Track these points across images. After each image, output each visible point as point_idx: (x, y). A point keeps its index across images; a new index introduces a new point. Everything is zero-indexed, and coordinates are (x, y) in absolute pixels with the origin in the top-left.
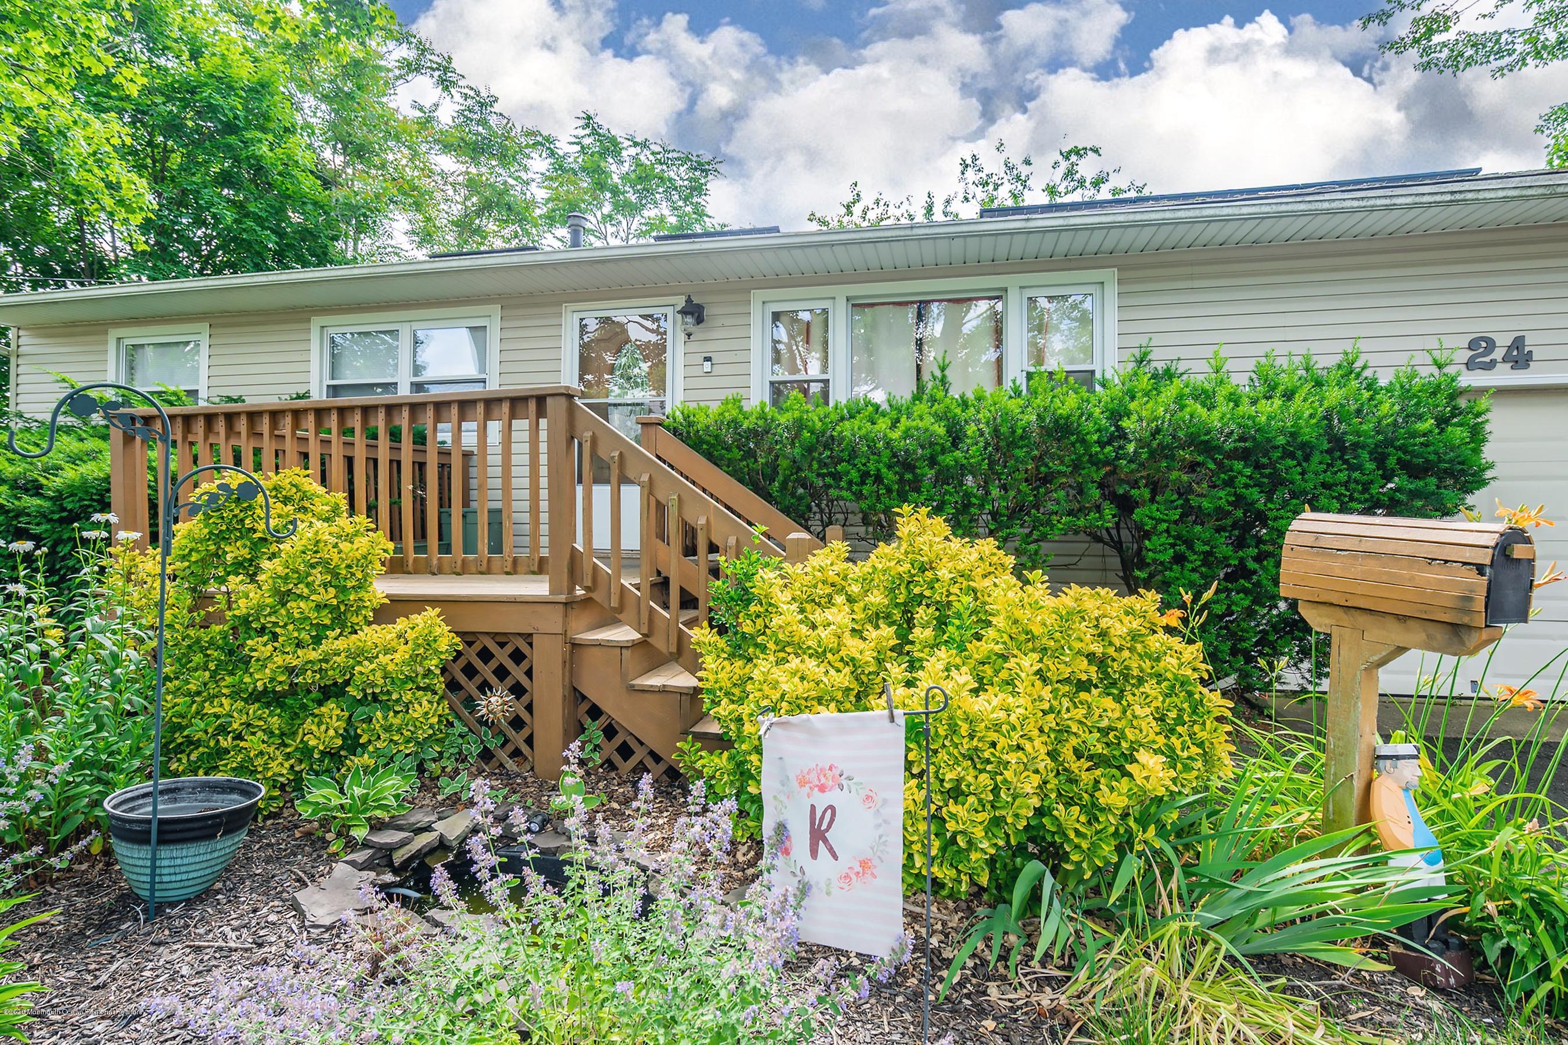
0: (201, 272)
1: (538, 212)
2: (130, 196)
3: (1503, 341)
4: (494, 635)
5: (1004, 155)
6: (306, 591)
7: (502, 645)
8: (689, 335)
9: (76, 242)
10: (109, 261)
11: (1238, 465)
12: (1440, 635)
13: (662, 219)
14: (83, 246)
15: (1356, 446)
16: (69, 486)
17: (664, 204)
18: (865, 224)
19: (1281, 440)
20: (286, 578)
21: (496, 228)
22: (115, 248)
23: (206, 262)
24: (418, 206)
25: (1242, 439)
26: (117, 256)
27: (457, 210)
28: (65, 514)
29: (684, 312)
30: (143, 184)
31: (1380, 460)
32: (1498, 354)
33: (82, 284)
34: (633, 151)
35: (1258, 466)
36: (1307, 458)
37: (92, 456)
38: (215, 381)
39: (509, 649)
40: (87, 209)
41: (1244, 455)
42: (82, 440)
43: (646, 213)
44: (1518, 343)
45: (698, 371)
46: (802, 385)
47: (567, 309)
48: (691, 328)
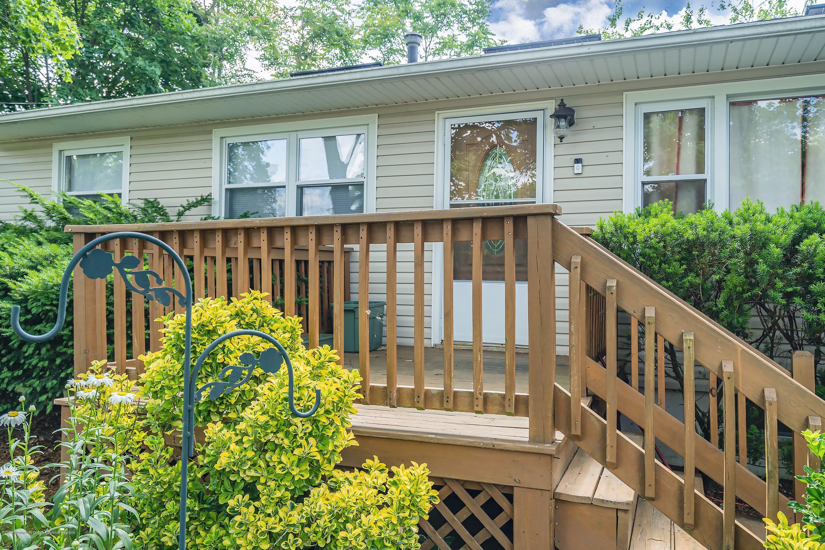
0: (108, 97)
1: (356, 37)
2: (64, 37)
4: (463, 483)
6: (286, 442)
7: (474, 494)
8: (561, 138)
9: (22, 75)
10: (44, 88)
13: (453, 38)
14: (28, 78)
16: (34, 292)
17: (456, 26)
18: (629, 35)
20: (265, 427)
21: (322, 52)
22: (48, 78)
23: (113, 87)
24: (267, 36)
26: (50, 84)
27: (295, 38)
28: (29, 317)
29: (557, 116)
30: (73, 24)
33: (26, 107)
37: (50, 260)
38: (134, 186)
39: (482, 499)
40: (33, 48)
42: (40, 244)
43: (440, 34)
45: (568, 172)
46: (679, 185)
47: (439, 116)
48: (562, 132)
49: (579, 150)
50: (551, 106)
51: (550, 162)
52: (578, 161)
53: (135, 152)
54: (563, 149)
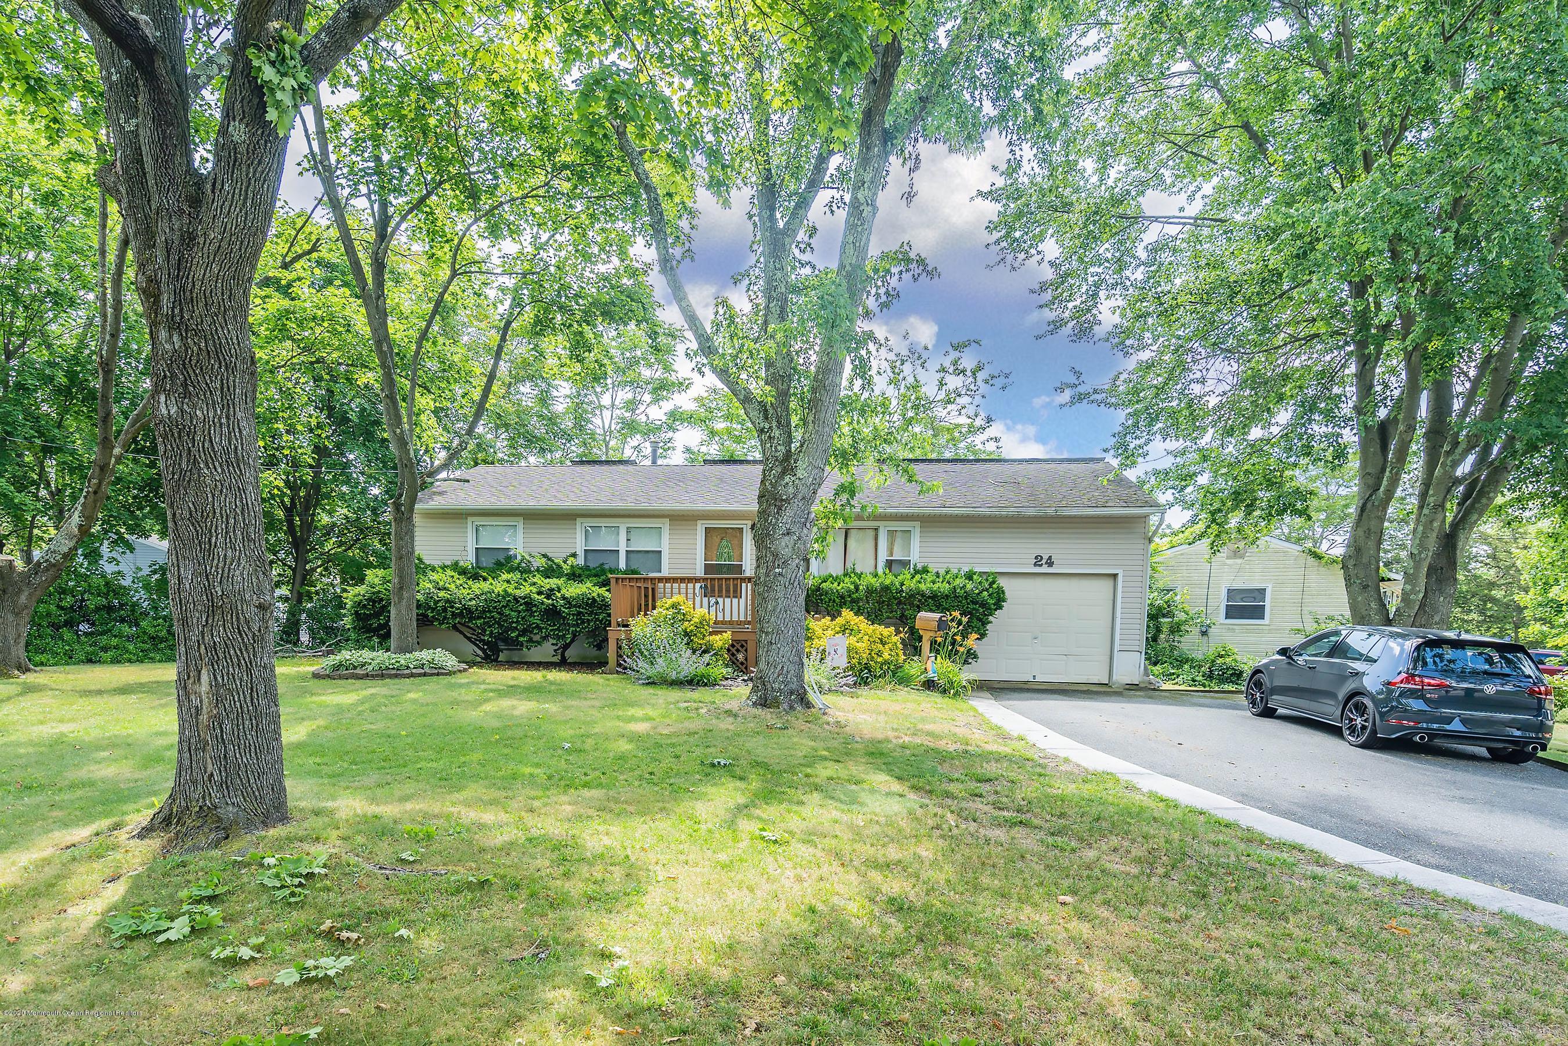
3: (1045, 557)
32: (1044, 561)
38: (526, 544)
44: (1050, 558)
47: (699, 522)
50: (750, 523)
51: (748, 547)
53: (525, 526)
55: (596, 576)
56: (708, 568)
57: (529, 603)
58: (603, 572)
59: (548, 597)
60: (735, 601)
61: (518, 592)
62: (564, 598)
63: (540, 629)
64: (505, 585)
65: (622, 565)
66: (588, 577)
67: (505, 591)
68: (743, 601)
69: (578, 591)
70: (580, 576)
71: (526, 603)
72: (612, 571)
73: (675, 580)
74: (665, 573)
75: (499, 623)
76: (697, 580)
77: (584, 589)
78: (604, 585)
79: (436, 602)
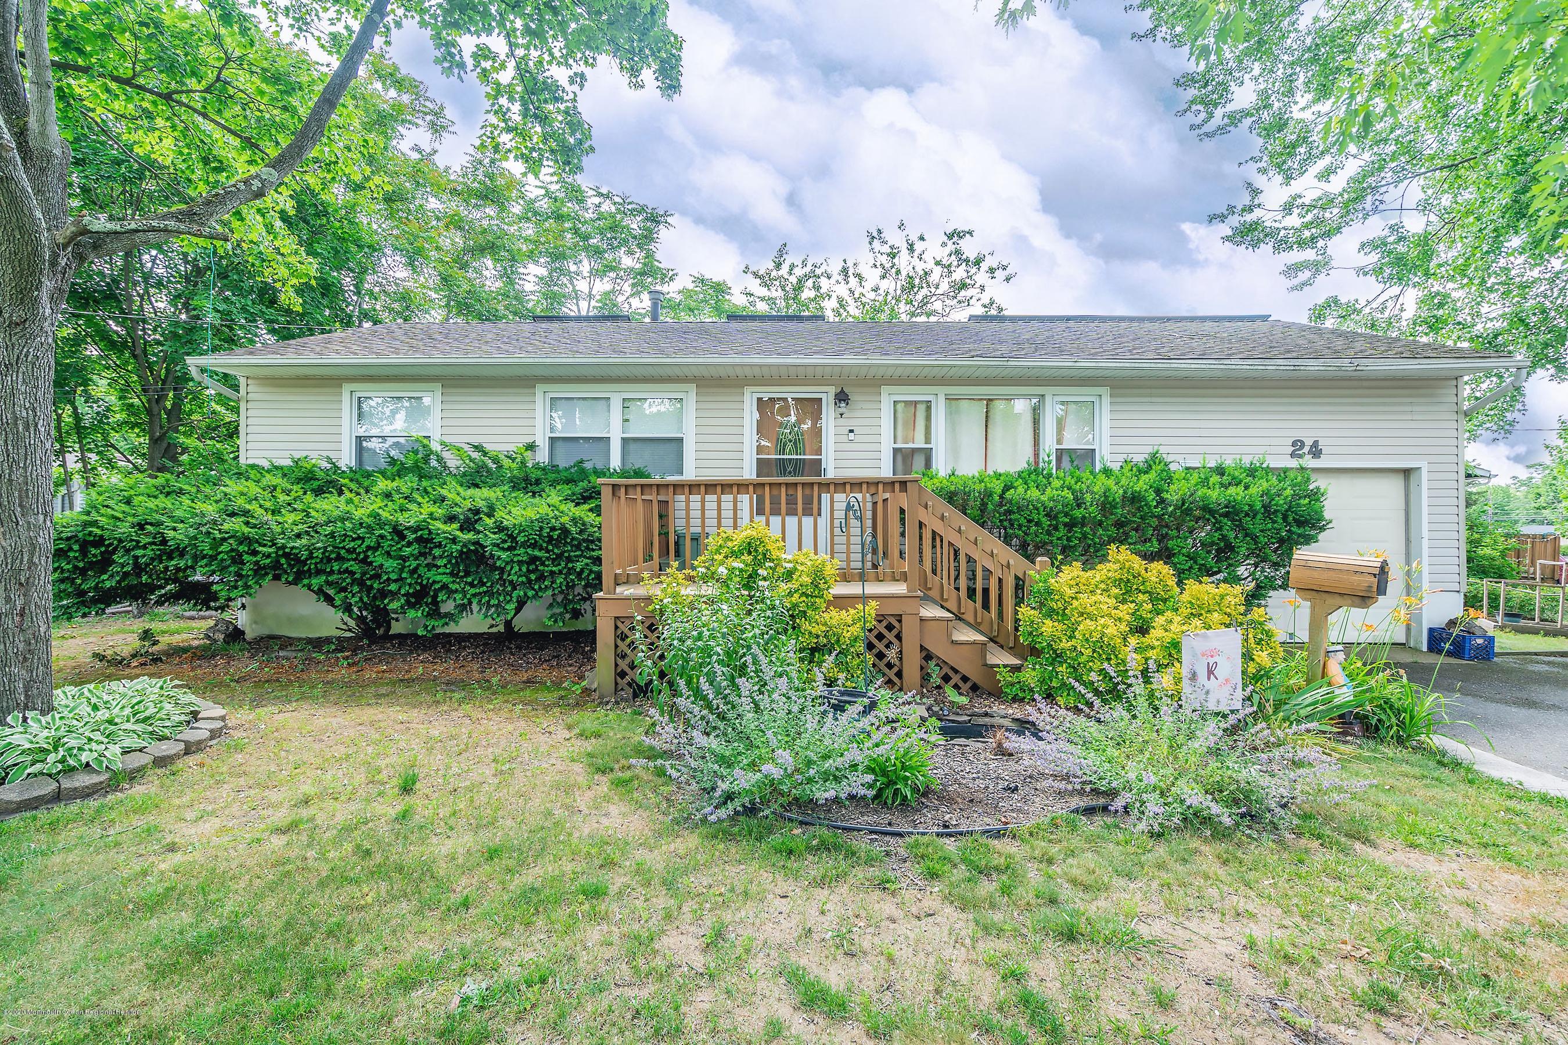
3: (1309, 442)
5: (905, 233)
8: (840, 414)
11: (1225, 520)
12: (1357, 600)
15: (1276, 511)
19: (1246, 508)
25: (1226, 507)
29: (837, 398)
31: (1285, 518)
32: (1306, 449)
34: (597, 200)
35: (1233, 520)
36: (1254, 517)
38: (446, 430)
41: (1226, 515)
44: (1315, 444)
45: (844, 438)
46: (914, 451)
47: (748, 390)
48: (841, 410)
49: (852, 423)
50: (832, 390)
51: (832, 431)
52: (851, 431)
53: (445, 398)
54: (841, 421)
55: (568, 481)
56: (762, 466)
57: (426, 541)
58: (583, 474)
59: (468, 525)
60: (808, 522)
61: (401, 518)
62: (500, 528)
63: (451, 592)
64: (379, 502)
65: (615, 462)
66: (553, 484)
67: (376, 516)
68: (823, 522)
69: (531, 514)
70: (538, 482)
71: (420, 540)
72: (599, 474)
73: (710, 487)
74: (690, 473)
75: (361, 583)
76: (741, 486)
77: (544, 510)
78: (585, 498)
79: (217, 543)
